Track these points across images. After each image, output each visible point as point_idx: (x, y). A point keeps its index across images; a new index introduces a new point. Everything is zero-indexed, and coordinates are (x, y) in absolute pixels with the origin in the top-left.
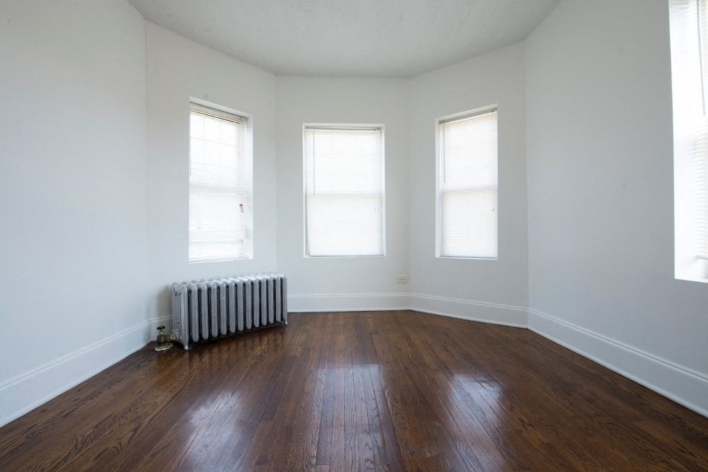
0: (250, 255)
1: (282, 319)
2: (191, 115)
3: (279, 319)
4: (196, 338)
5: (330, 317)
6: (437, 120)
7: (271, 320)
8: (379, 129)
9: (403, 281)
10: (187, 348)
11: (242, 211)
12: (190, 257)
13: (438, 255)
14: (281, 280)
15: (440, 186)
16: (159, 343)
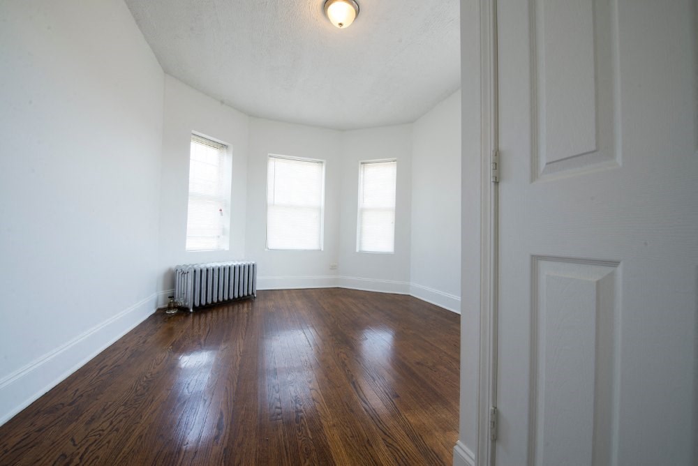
0: (226, 247)
1: (253, 294)
2: (192, 143)
3: (250, 293)
4: (197, 304)
5: (285, 292)
6: (360, 162)
7: (246, 294)
8: (321, 162)
9: (333, 268)
10: (191, 310)
11: (222, 215)
12: (187, 247)
13: (357, 250)
14: (253, 265)
15: (361, 205)
16: (169, 308)
